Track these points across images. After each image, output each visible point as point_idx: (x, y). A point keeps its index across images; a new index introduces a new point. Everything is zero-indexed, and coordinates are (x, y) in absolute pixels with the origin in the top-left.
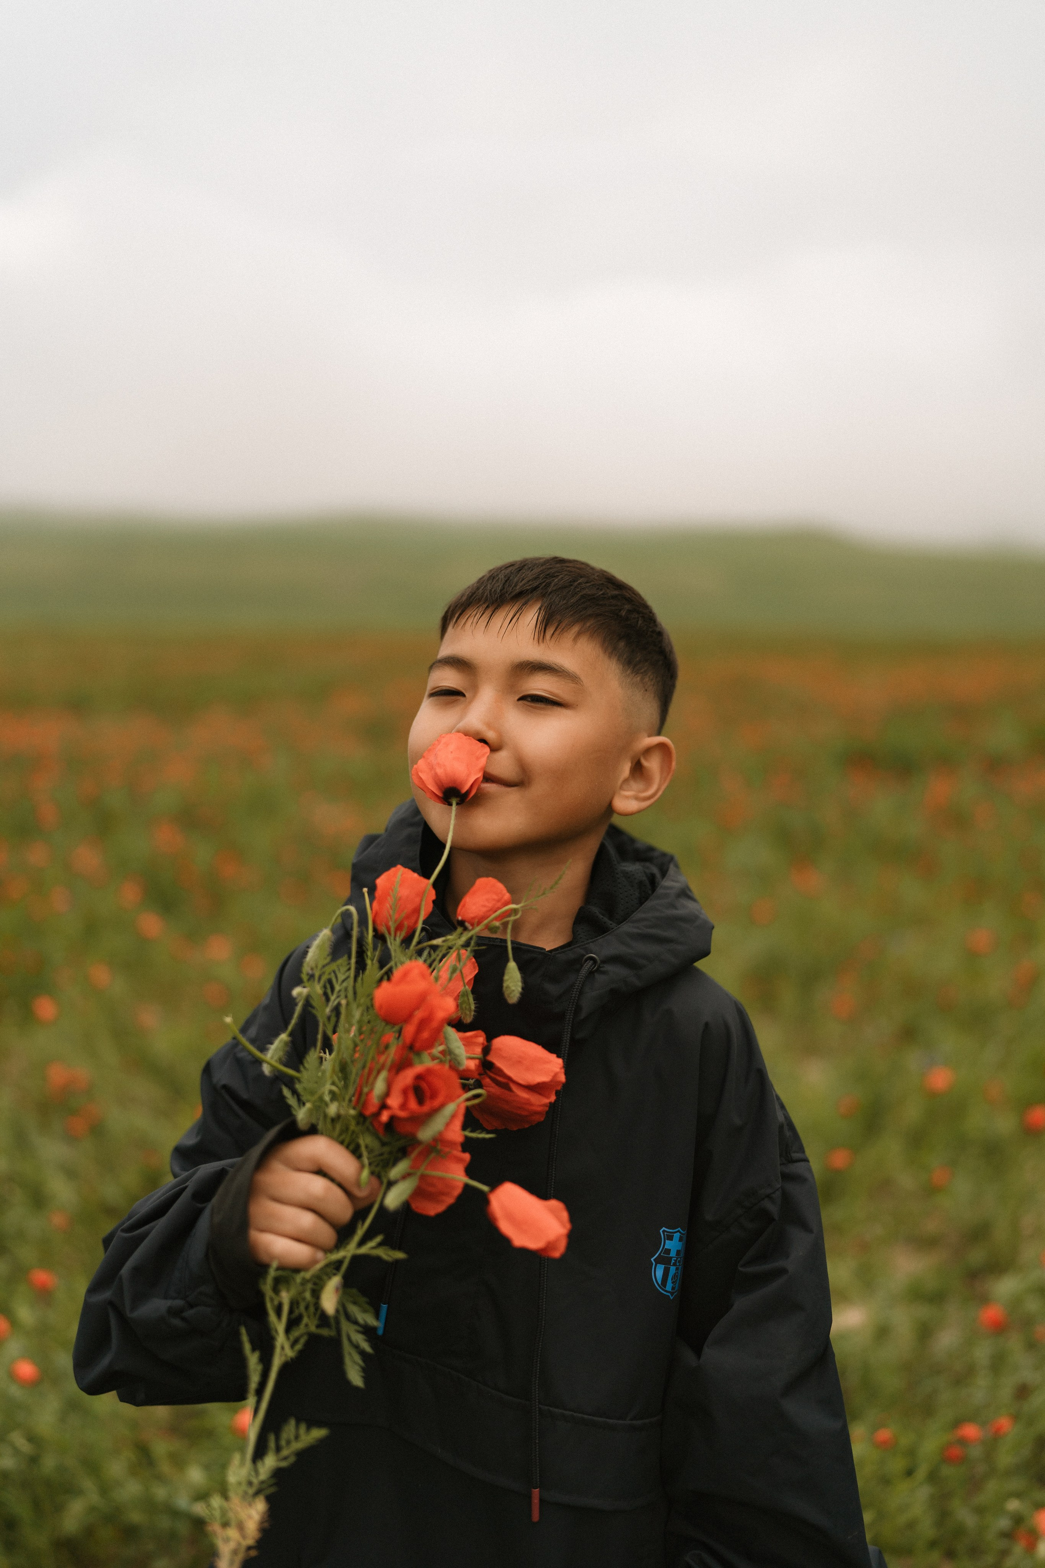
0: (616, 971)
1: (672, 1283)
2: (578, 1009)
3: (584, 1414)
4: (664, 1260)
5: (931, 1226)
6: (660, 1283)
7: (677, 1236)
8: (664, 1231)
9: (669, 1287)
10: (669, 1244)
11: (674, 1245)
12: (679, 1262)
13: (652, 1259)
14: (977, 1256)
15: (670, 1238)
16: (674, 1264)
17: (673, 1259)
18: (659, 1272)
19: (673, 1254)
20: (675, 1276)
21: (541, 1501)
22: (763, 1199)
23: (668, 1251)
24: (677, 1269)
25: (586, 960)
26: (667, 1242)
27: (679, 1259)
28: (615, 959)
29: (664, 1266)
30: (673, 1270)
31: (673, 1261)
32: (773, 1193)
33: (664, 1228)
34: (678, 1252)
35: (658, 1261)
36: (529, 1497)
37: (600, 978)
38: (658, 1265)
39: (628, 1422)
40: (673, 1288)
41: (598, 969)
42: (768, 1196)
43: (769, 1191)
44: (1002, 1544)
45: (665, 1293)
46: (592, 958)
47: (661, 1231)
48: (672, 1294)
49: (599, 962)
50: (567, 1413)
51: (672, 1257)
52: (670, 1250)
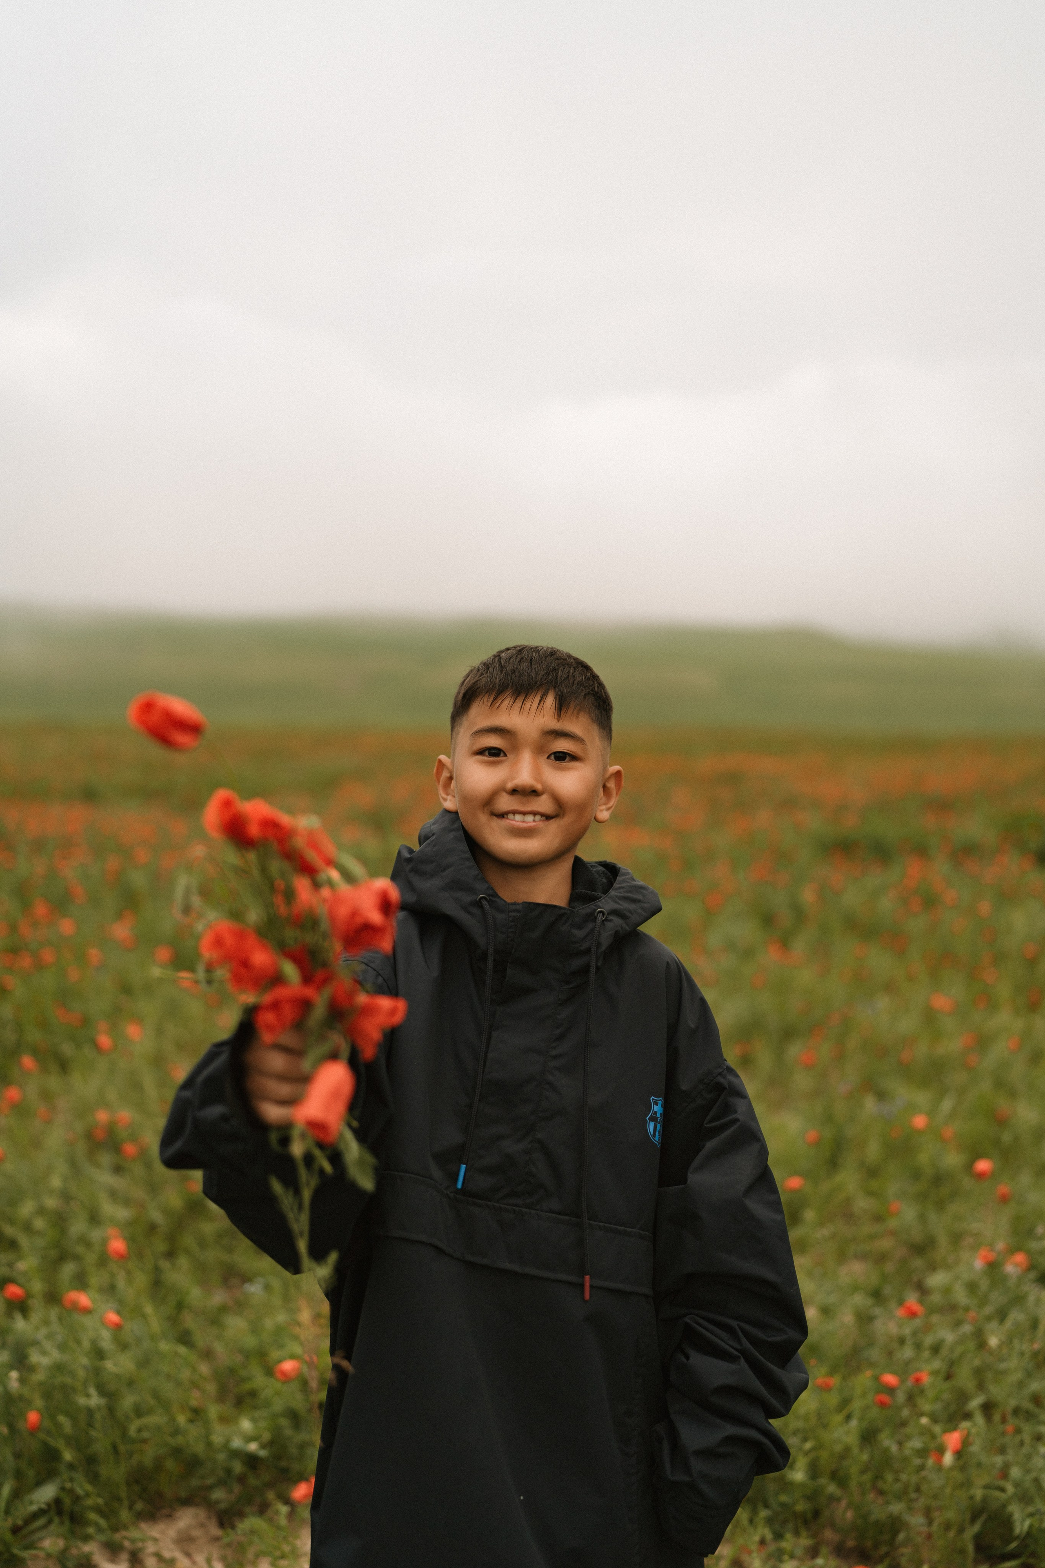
0: (616, 920)
1: (659, 1136)
2: (599, 945)
4: (653, 1119)
5: (883, 1244)
6: (652, 1134)
7: (660, 1103)
8: (653, 1099)
9: (657, 1138)
10: (656, 1108)
11: (658, 1109)
12: (662, 1121)
13: (647, 1118)
14: (917, 1263)
15: (657, 1104)
16: (659, 1123)
18: (651, 1127)
19: (658, 1115)
20: (660, 1131)
21: (591, 1287)
22: (717, 1076)
23: (655, 1113)
24: (661, 1126)
25: (598, 914)
26: (655, 1106)
27: (662, 1119)
28: (615, 912)
29: (654, 1123)
30: (659, 1125)
31: (659, 1120)
32: (723, 1071)
33: (653, 1097)
34: (661, 1114)
35: (650, 1119)
36: (582, 1285)
37: (609, 925)
38: (651, 1122)
39: (637, 1230)
40: (659, 1139)
41: (606, 919)
42: (720, 1074)
43: (721, 1070)
44: (917, 1461)
45: (655, 1142)
46: (601, 912)
47: (651, 1099)
48: (660, 1143)
49: (606, 913)
50: (602, 1224)
51: (658, 1117)
52: (657, 1112)
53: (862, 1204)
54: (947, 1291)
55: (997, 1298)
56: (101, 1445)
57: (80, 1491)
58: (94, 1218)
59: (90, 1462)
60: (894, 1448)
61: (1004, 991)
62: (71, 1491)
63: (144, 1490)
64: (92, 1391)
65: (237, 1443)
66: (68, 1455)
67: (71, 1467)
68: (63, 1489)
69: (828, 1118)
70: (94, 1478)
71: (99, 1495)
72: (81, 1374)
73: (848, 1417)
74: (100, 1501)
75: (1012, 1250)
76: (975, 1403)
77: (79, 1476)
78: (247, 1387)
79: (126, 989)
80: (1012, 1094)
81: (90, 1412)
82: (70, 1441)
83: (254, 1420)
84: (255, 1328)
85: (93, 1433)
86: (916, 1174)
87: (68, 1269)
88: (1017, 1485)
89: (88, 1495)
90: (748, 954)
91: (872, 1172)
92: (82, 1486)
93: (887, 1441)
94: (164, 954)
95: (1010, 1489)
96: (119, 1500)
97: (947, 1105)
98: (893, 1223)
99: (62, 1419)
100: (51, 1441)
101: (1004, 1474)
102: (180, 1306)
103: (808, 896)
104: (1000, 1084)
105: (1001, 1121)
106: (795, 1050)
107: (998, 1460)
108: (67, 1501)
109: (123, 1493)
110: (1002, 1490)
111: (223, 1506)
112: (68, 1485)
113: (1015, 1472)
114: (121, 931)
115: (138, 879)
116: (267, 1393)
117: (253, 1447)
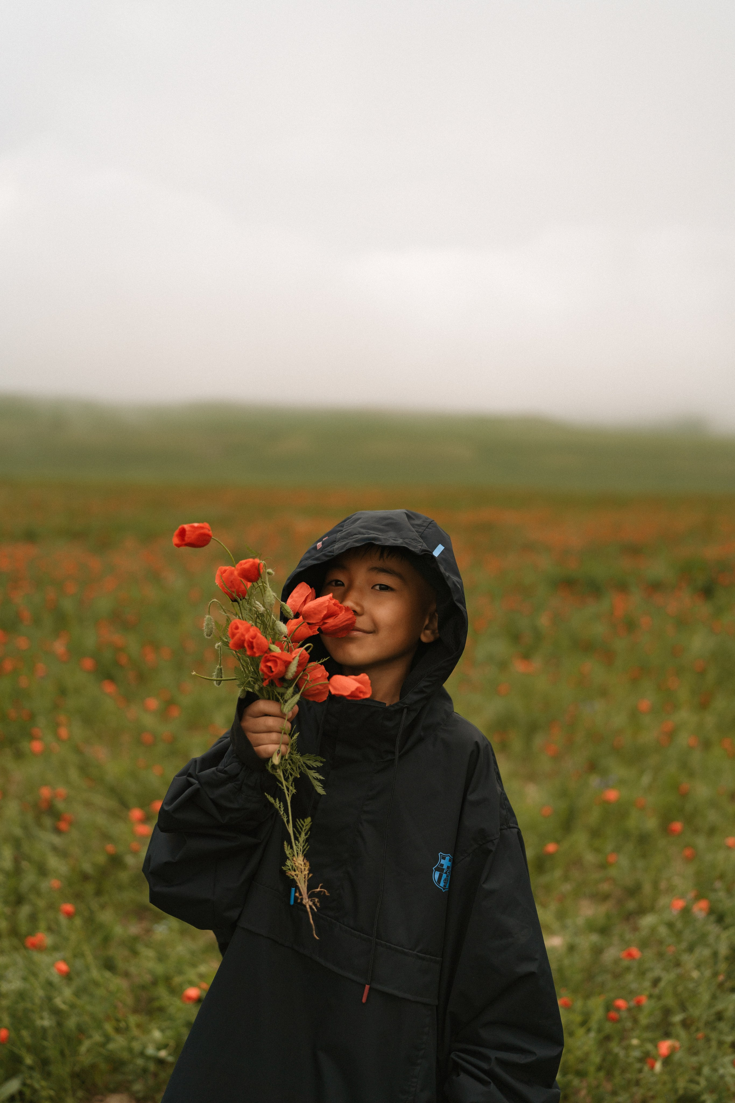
1: (444, 883)
3: (392, 944)
4: (440, 869)
5: (605, 887)
6: (437, 881)
7: (448, 858)
8: (441, 854)
9: (442, 884)
10: (443, 862)
11: (446, 863)
12: (448, 872)
14: (631, 905)
15: (444, 858)
16: (446, 873)
17: (445, 870)
19: (445, 867)
20: (445, 880)
23: (442, 865)
24: (447, 876)
26: (442, 860)
27: (449, 871)
29: (439, 872)
30: (444, 876)
31: (445, 871)
33: (441, 853)
34: (448, 867)
35: (437, 869)
38: (436, 872)
39: (415, 952)
40: (444, 886)
44: (638, 1066)
45: (439, 887)
47: (439, 854)
48: (444, 889)
51: (444, 869)
52: (443, 865)
53: (590, 858)
54: (653, 930)
55: (688, 936)
56: (52, 1052)
57: (37, 1086)
58: (43, 871)
59: (44, 1063)
60: (622, 1054)
61: (683, 694)
62: (31, 1087)
63: (83, 1082)
64: (46, 1014)
65: (150, 1051)
66: (29, 1060)
67: (31, 1068)
68: (24, 1084)
69: (564, 793)
70: (47, 1075)
71: (51, 1089)
72: (37, 1001)
73: (589, 1030)
74: (52, 1093)
75: (698, 897)
76: (677, 1018)
77: (36, 1075)
78: (156, 1004)
79: (63, 692)
80: (691, 775)
81: (44, 1030)
82: (30, 1049)
83: (162, 1031)
84: (161, 958)
85: (45, 1043)
86: (626, 835)
87: (25, 910)
88: (708, 1079)
89: (43, 1087)
90: (503, 665)
91: (596, 833)
92: (38, 1082)
93: (615, 1048)
94: (88, 663)
95: (703, 1083)
96: (65, 1090)
97: (646, 780)
98: (613, 872)
99: (25, 1033)
100: (16, 1050)
101: (698, 1071)
102: (106, 940)
103: (544, 621)
104: (684, 765)
105: (684, 795)
106: (539, 740)
107: (694, 1060)
108: (28, 1092)
109: (68, 1085)
110: (698, 1083)
111: (141, 1095)
112: (29, 1081)
113: (706, 1070)
114: (59, 647)
115: (68, 605)
116: (172, 1010)
117: (163, 1054)
